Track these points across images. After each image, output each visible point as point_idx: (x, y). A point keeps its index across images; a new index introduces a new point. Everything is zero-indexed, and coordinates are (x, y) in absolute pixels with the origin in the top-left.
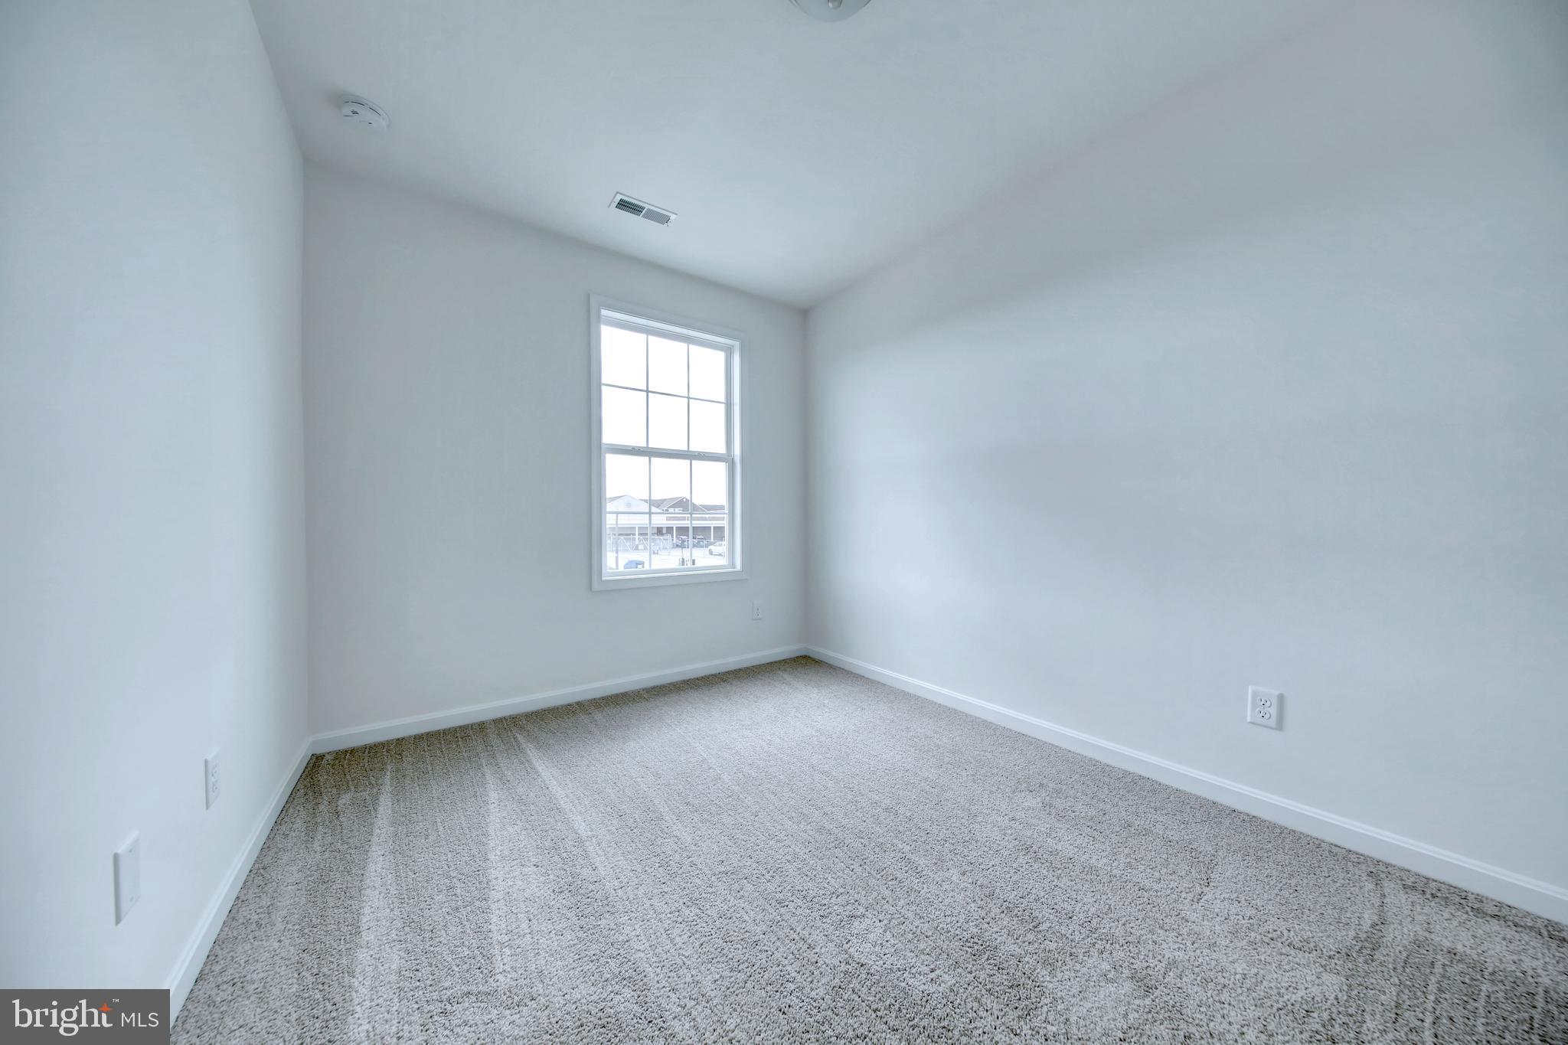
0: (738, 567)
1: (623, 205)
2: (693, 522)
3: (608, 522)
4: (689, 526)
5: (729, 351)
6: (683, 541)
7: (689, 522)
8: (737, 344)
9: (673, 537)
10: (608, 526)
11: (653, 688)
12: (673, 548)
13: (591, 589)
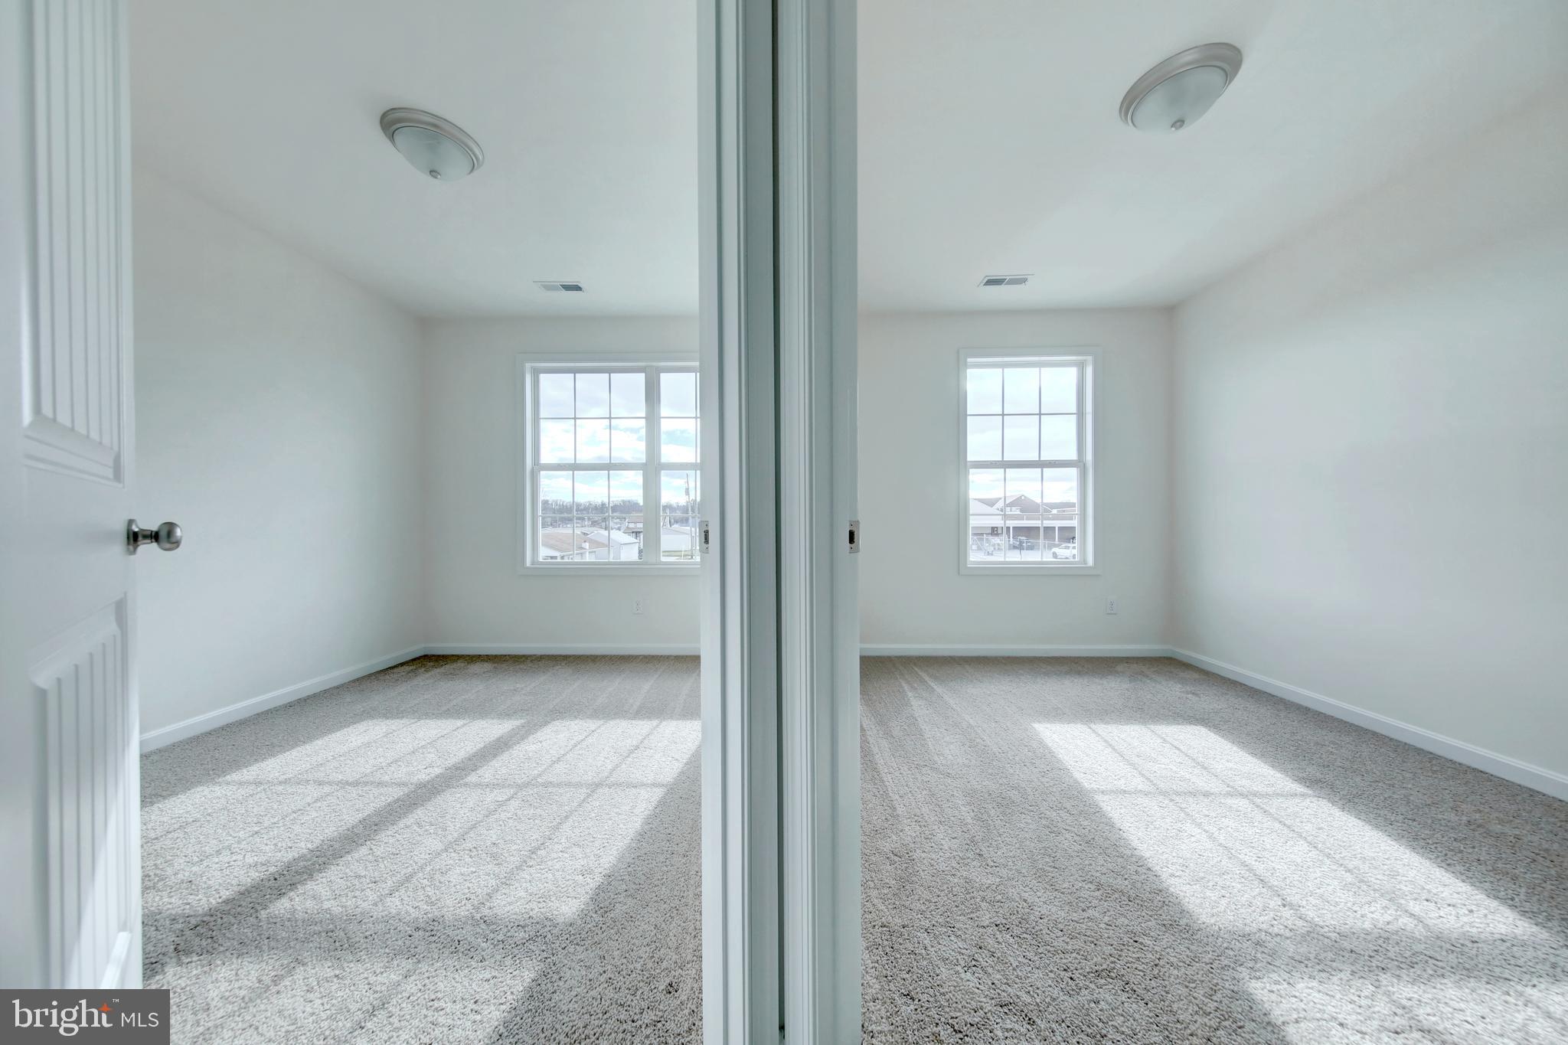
0: (1090, 561)
1: (991, 282)
2: (1044, 522)
3: (971, 522)
4: (1040, 526)
5: (1081, 366)
6: (1021, 542)
7: (1040, 522)
8: (1090, 358)
9: (1009, 538)
10: (971, 526)
11: (1009, 657)
12: (1009, 549)
13: (959, 573)
